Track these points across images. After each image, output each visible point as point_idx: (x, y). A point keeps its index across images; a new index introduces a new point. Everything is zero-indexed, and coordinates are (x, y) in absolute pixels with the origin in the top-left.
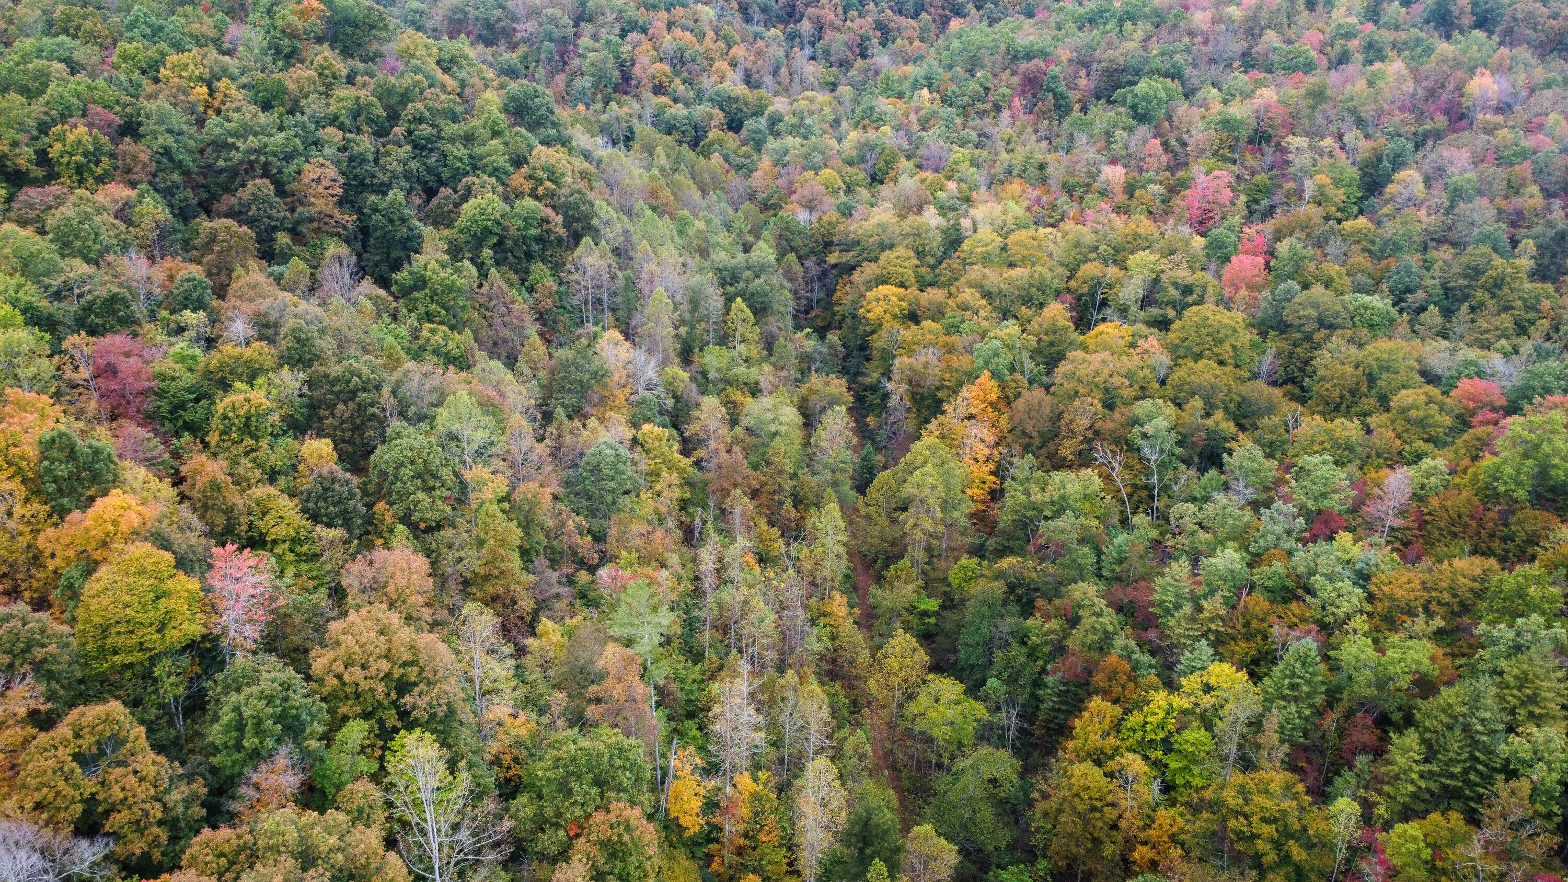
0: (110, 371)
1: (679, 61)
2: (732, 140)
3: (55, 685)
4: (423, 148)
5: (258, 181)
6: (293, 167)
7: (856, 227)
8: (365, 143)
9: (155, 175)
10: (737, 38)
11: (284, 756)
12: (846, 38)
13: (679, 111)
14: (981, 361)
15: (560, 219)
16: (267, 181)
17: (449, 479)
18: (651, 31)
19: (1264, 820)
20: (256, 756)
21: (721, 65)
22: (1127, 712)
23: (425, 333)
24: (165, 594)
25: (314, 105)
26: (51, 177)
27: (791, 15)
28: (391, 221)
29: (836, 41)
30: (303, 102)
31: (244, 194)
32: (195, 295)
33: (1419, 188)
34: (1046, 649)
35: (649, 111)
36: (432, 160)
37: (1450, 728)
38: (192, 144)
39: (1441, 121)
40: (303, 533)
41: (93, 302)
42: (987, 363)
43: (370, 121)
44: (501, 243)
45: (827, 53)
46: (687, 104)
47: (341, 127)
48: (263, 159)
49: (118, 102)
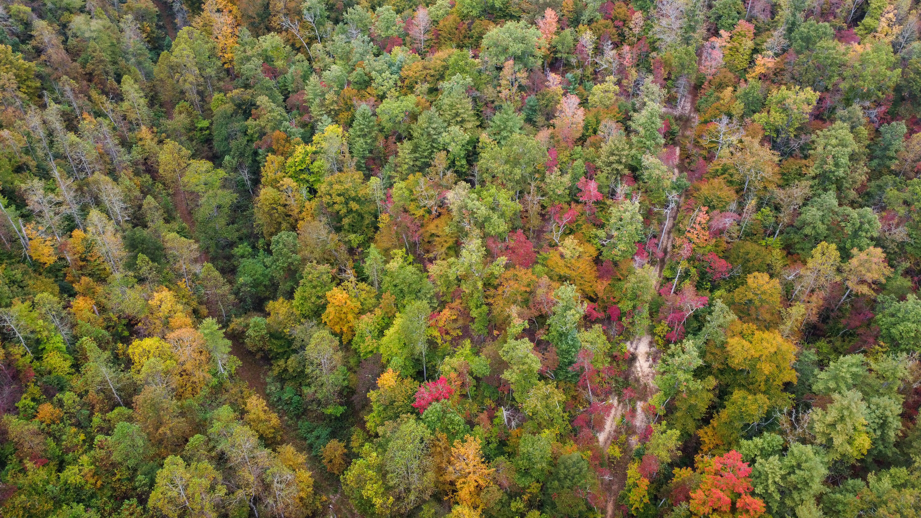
19: (339, 195)
22: (286, 159)
34: (256, 136)
37: (423, 135)
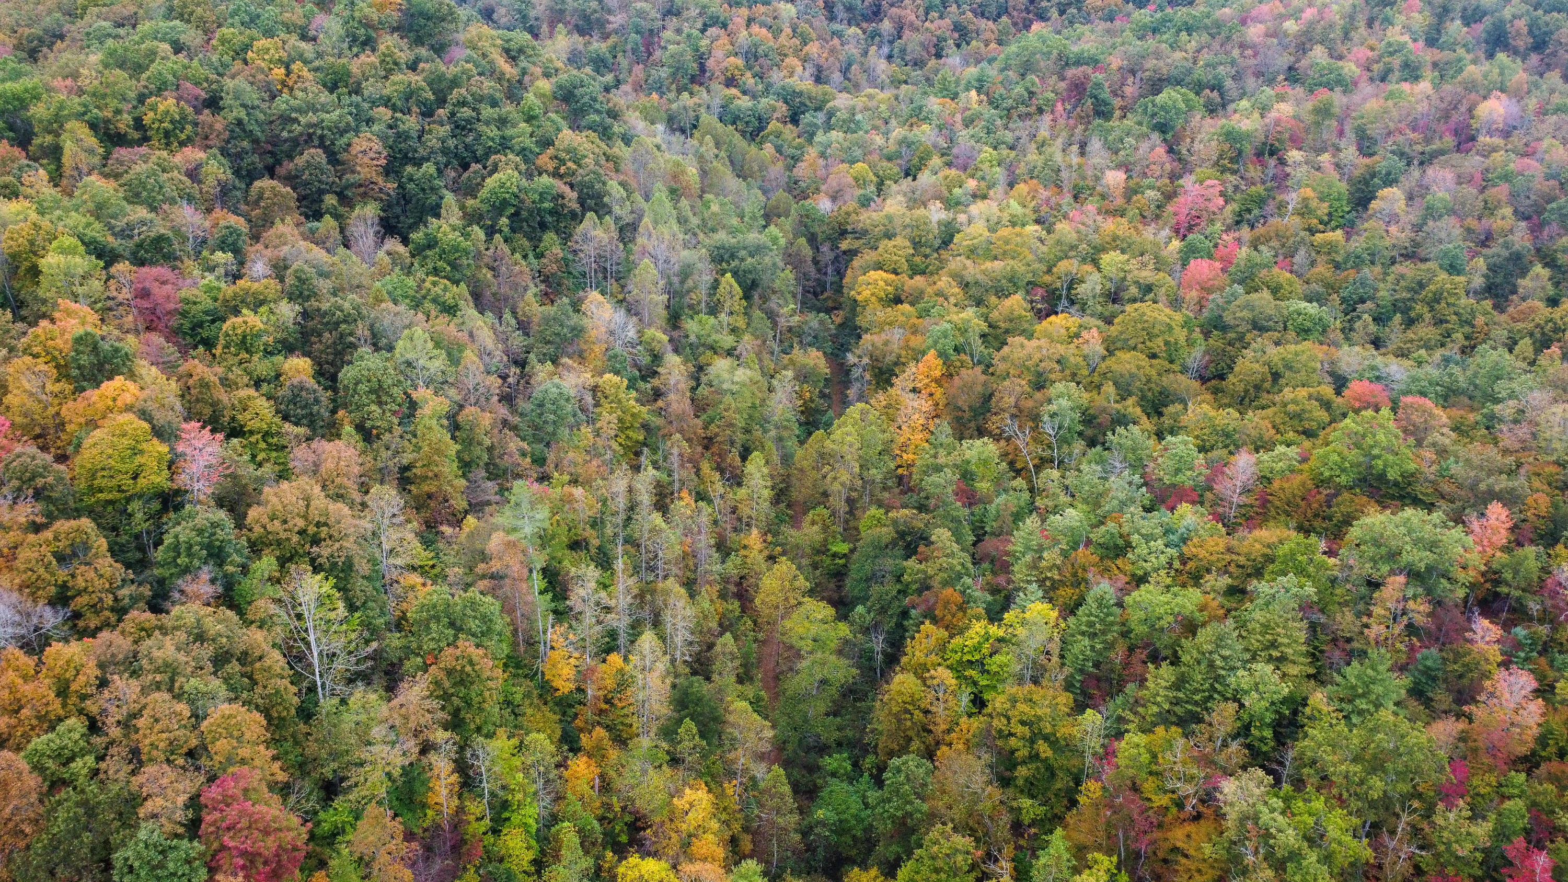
0: (144, 294)
1: (752, 56)
2: (789, 131)
3: (52, 508)
4: (463, 128)
5: (312, 151)
6: (343, 141)
7: (868, 218)
8: (411, 123)
9: (228, 142)
10: (814, 36)
11: (206, 573)
12: (922, 38)
13: (744, 103)
14: (930, 341)
15: (575, 195)
16: (320, 151)
17: (400, 397)
18: (730, 26)
20: (186, 570)
21: (792, 61)
22: (952, 636)
23: (427, 285)
24: (141, 452)
25: (371, 88)
26: (145, 139)
27: (876, 14)
28: (423, 190)
29: (912, 41)
30: (364, 84)
31: (300, 161)
32: (230, 240)
33: (1400, 205)
34: (915, 587)
35: (717, 102)
36: (469, 139)
37: (1199, 662)
38: (261, 117)
39: (1449, 141)
40: (274, 428)
41: (143, 241)
42: (936, 343)
43: (420, 103)
44: (516, 214)
45: (903, 51)
46: (754, 97)
47: (394, 109)
48: (319, 132)
49: (207, 80)
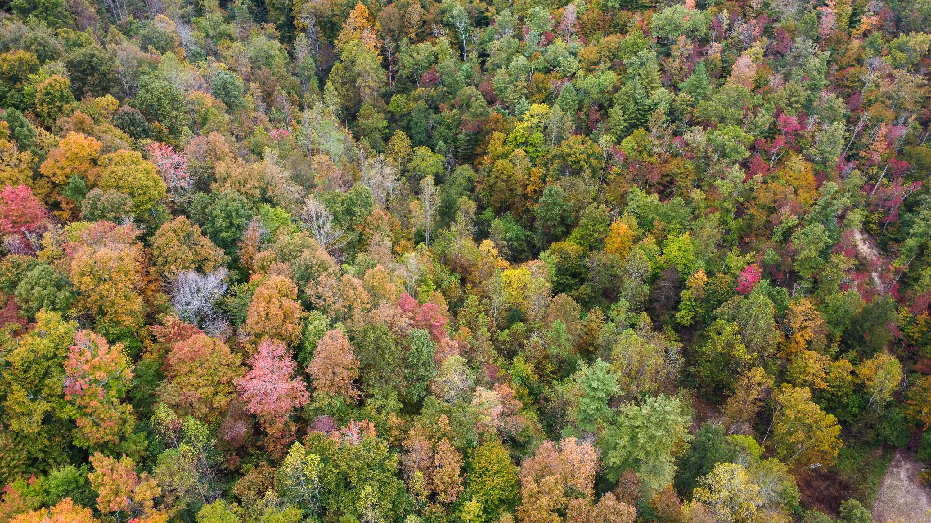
22: (507, 135)
37: (628, 101)
